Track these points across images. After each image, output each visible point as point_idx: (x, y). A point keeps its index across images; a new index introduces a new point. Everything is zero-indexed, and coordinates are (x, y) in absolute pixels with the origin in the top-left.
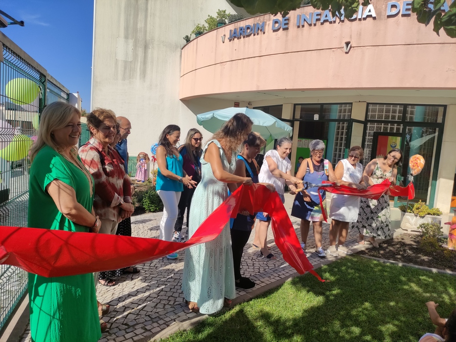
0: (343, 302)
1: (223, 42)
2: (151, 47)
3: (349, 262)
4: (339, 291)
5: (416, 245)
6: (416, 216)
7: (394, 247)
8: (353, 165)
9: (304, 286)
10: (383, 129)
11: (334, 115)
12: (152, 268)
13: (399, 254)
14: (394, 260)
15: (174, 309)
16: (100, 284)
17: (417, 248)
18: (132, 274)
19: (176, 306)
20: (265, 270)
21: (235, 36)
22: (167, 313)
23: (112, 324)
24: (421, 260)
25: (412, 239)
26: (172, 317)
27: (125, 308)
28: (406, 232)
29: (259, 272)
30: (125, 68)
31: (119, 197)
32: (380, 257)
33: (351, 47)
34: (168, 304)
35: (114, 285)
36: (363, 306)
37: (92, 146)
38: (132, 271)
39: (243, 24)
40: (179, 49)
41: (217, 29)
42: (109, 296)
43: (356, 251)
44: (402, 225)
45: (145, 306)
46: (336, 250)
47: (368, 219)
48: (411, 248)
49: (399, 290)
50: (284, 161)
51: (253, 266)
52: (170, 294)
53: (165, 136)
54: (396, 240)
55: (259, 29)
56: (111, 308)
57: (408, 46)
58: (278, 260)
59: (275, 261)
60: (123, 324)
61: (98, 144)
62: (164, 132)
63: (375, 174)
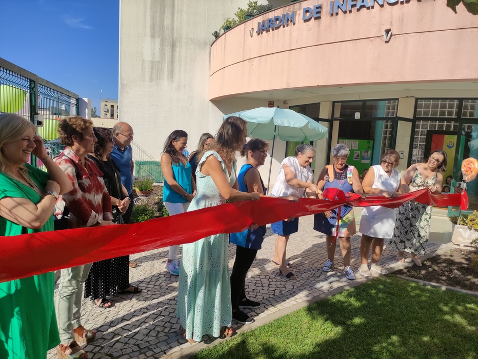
0: (365, 335)
1: (252, 37)
2: (178, 46)
3: (382, 284)
4: (363, 320)
5: (467, 264)
6: (470, 229)
7: (439, 265)
8: (387, 172)
9: (321, 313)
10: (438, 127)
11: (382, 112)
12: (156, 287)
13: (445, 275)
14: (437, 283)
15: (167, 338)
16: (96, 306)
17: (468, 268)
18: (132, 295)
19: (171, 335)
20: (280, 292)
21: (263, 29)
22: (158, 343)
23: (95, 354)
24: (471, 282)
25: (463, 256)
26: (163, 348)
27: (115, 334)
28: (457, 247)
29: (274, 295)
30: (152, 69)
31: (97, 215)
32: (420, 279)
33: (392, 35)
34: (162, 331)
35: (109, 307)
36: (389, 341)
37: (66, 158)
38: (133, 291)
39: (271, 15)
40: (208, 47)
41: (245, 22)
42: (101, 320)
43: (392, 271)
44: (453, 239)
45: (136, 333)
46: (367, 269)
47: (406, 233)
48: (461, 268)
49: (438, 320)
50: (305, 170)
51: (269, 287)
52: (167, 319)
53: (171, 143)
54: (444, 257)
55: (288, 20)
56: (98, 335)
57: (460, 30)
58: (298, 280)
59: (294, 281)
60: (107, 355)
61: (73, 155)
62: (170, 137)
63: (414, 181)
